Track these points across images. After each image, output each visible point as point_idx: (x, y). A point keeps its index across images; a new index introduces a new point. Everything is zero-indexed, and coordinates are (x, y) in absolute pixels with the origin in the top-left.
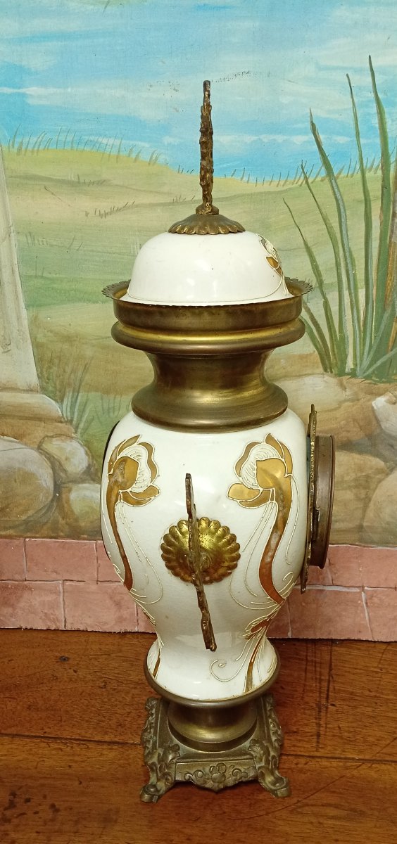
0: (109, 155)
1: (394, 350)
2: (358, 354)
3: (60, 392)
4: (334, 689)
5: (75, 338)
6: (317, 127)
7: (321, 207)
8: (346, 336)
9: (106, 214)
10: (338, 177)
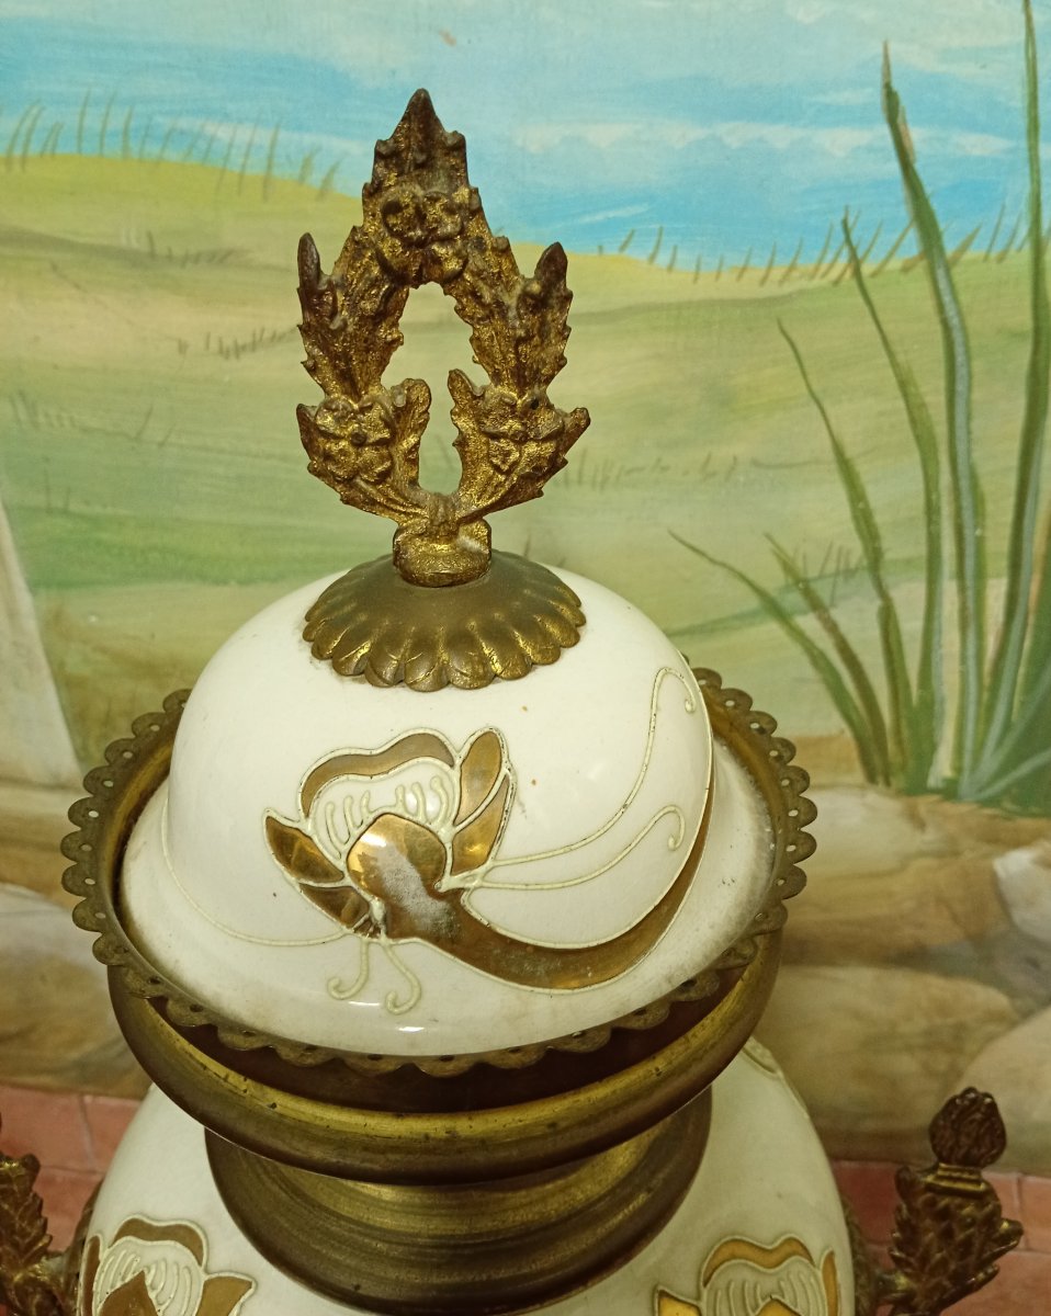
2: (969, 744)
6: (905, 102)
7: (896, 348)
8: (938, 698)
9: (239, 350)
10: (956, 260)
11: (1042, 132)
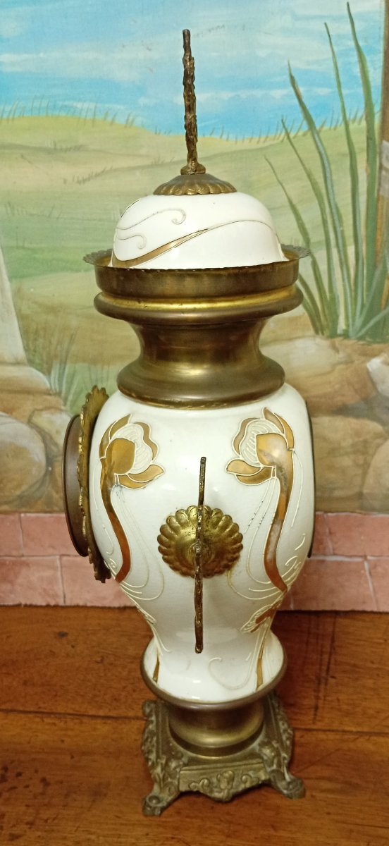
0: (85, 120)
1: (387, 309)
2: (350, 315)
3: (47, 363)
5: (60, 309)
6: (297, 79)
7: (305, 163)
8: (336, 297)
9: (84, 181)
10: (320, 131)
11: (342, 85)
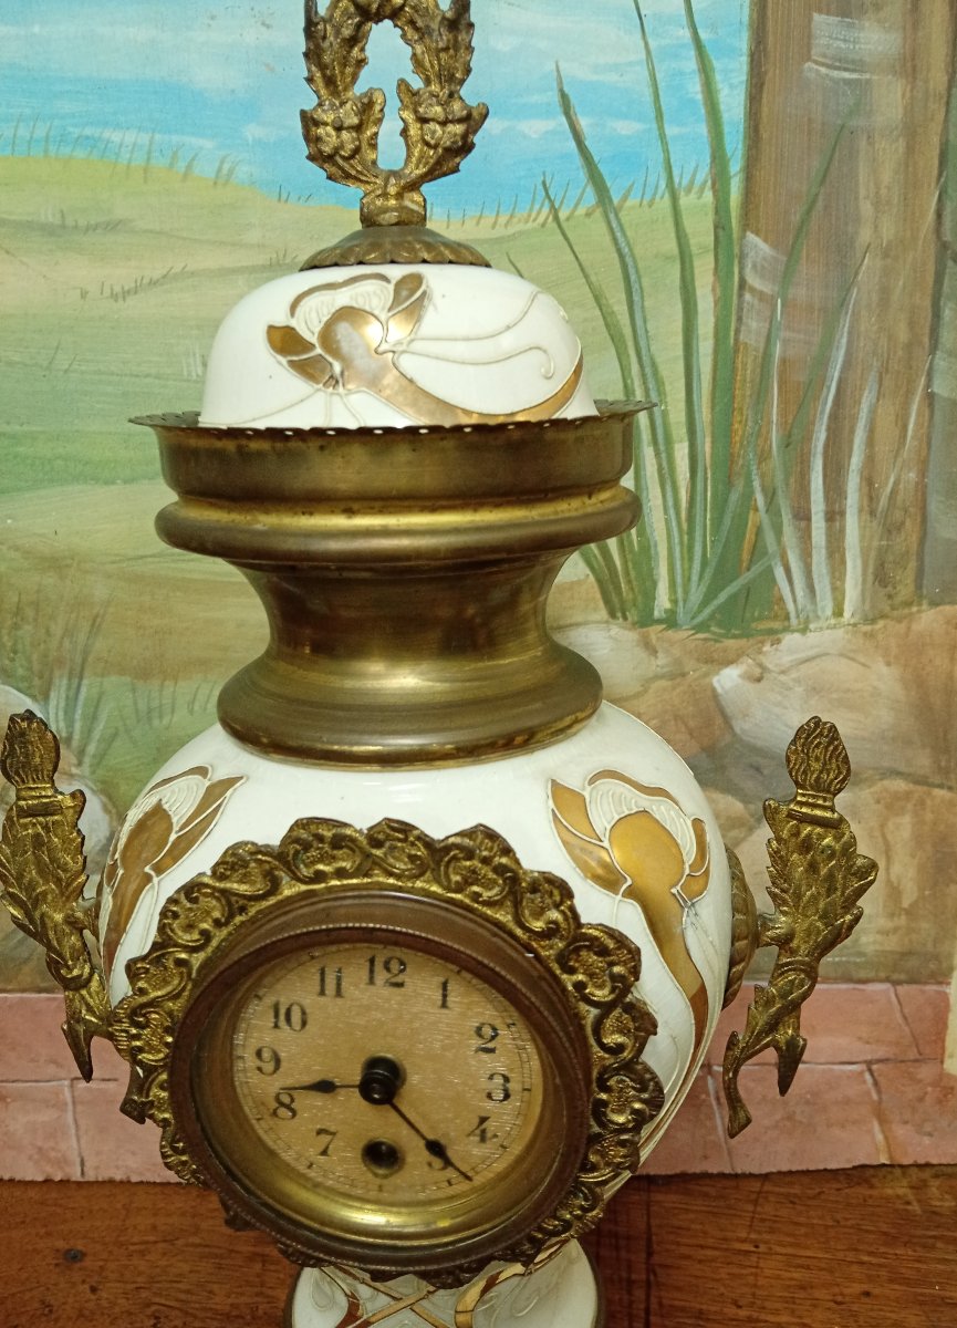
0: (128, 167)
1: (753, 569)
2: (679, 580)
3: (41, 677)
4: (660, 1304)
5: (69, 561)
6: (573, 101)
7: (589, 271)
8: (652, 544)
9: (126, 294)
10: (621, 207)
11: (665, 117)
